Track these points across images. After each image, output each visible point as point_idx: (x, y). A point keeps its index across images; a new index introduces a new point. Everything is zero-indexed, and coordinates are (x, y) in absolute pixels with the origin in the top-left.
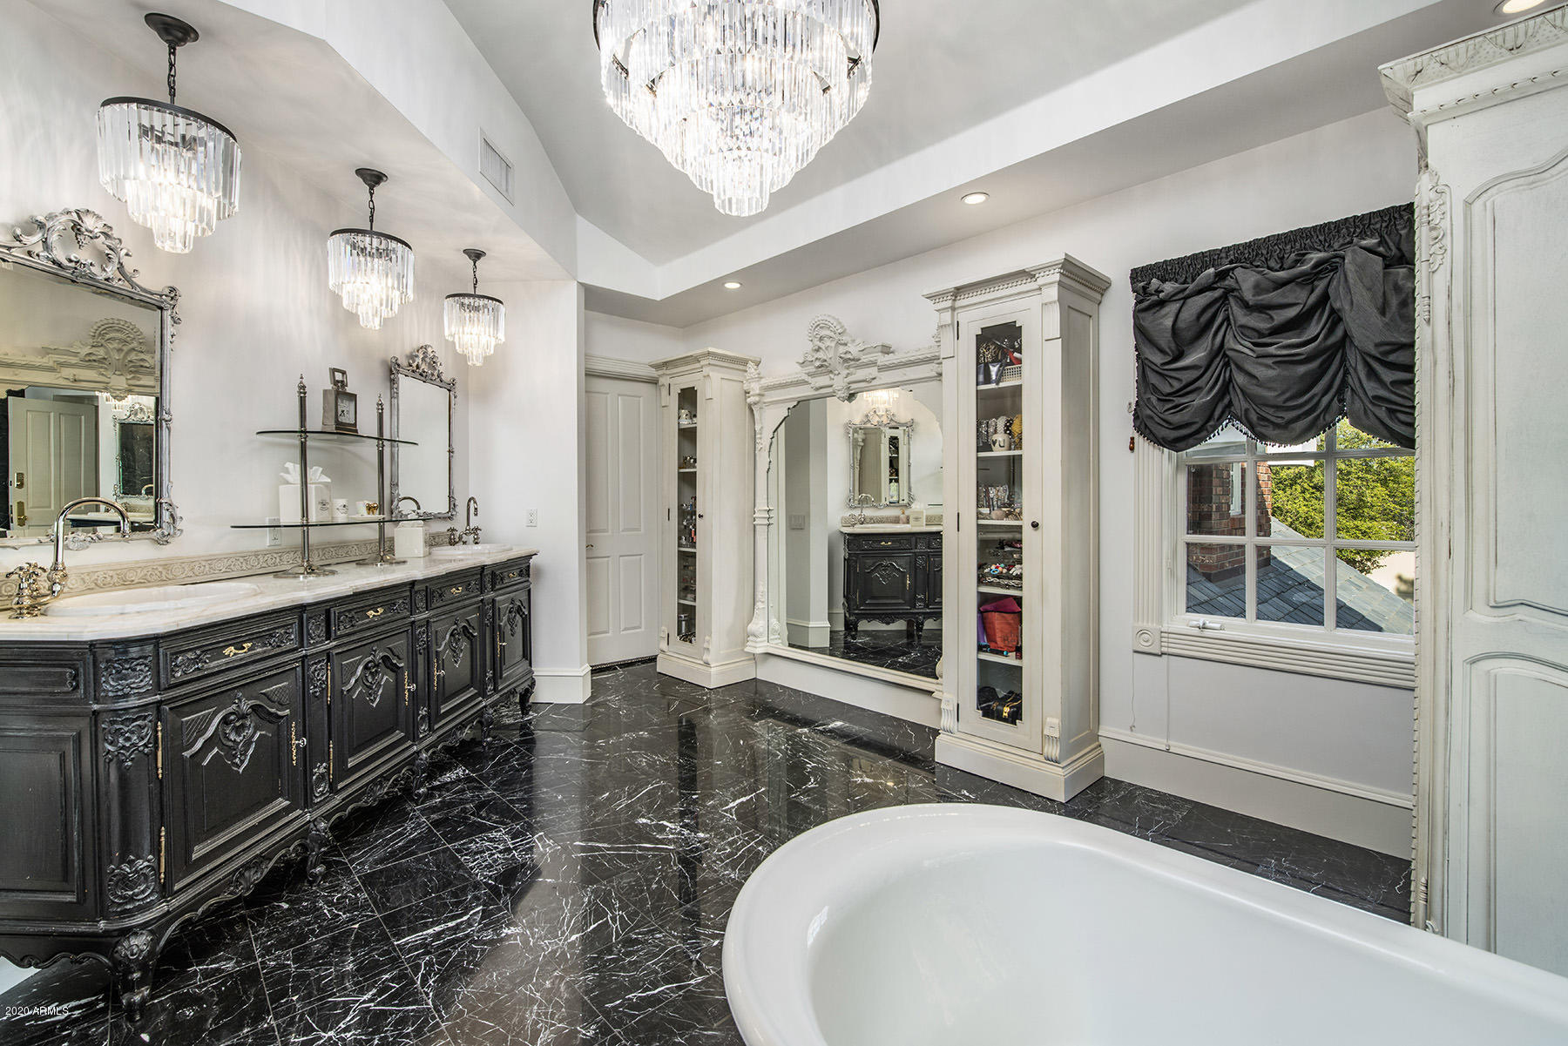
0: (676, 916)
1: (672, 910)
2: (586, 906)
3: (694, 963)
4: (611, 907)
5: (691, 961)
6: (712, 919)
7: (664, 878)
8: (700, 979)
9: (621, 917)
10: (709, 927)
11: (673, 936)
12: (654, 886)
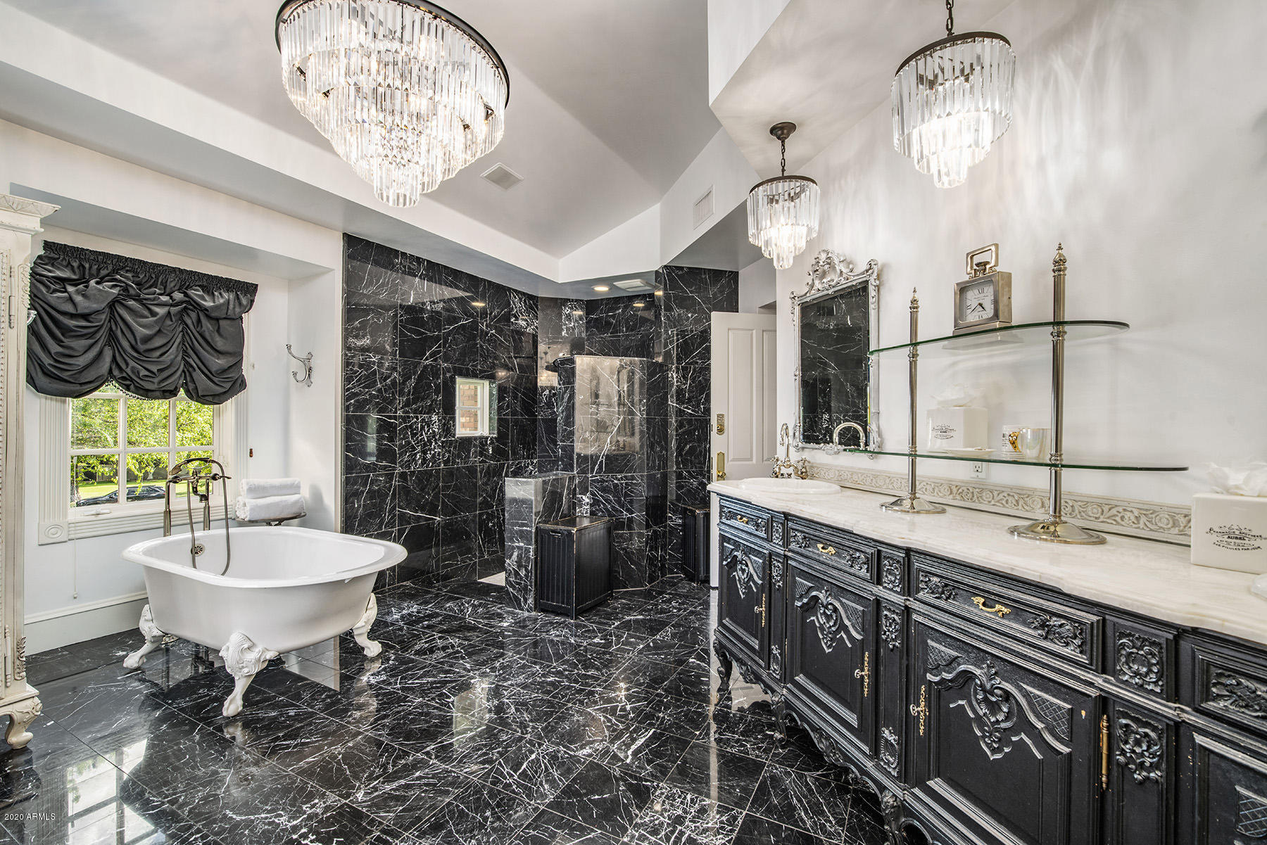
0: (456, 788)
1: (462, 793)
2: (542, 781)
3: (433, 757)
4: (519, 785)
5: (436, 758)
6: (422, 792)
7: (482, 826)
8: (428, 749)
9: (506, 778)
10: (426, 785)
11: (454, 772)
12: (488, 813)
